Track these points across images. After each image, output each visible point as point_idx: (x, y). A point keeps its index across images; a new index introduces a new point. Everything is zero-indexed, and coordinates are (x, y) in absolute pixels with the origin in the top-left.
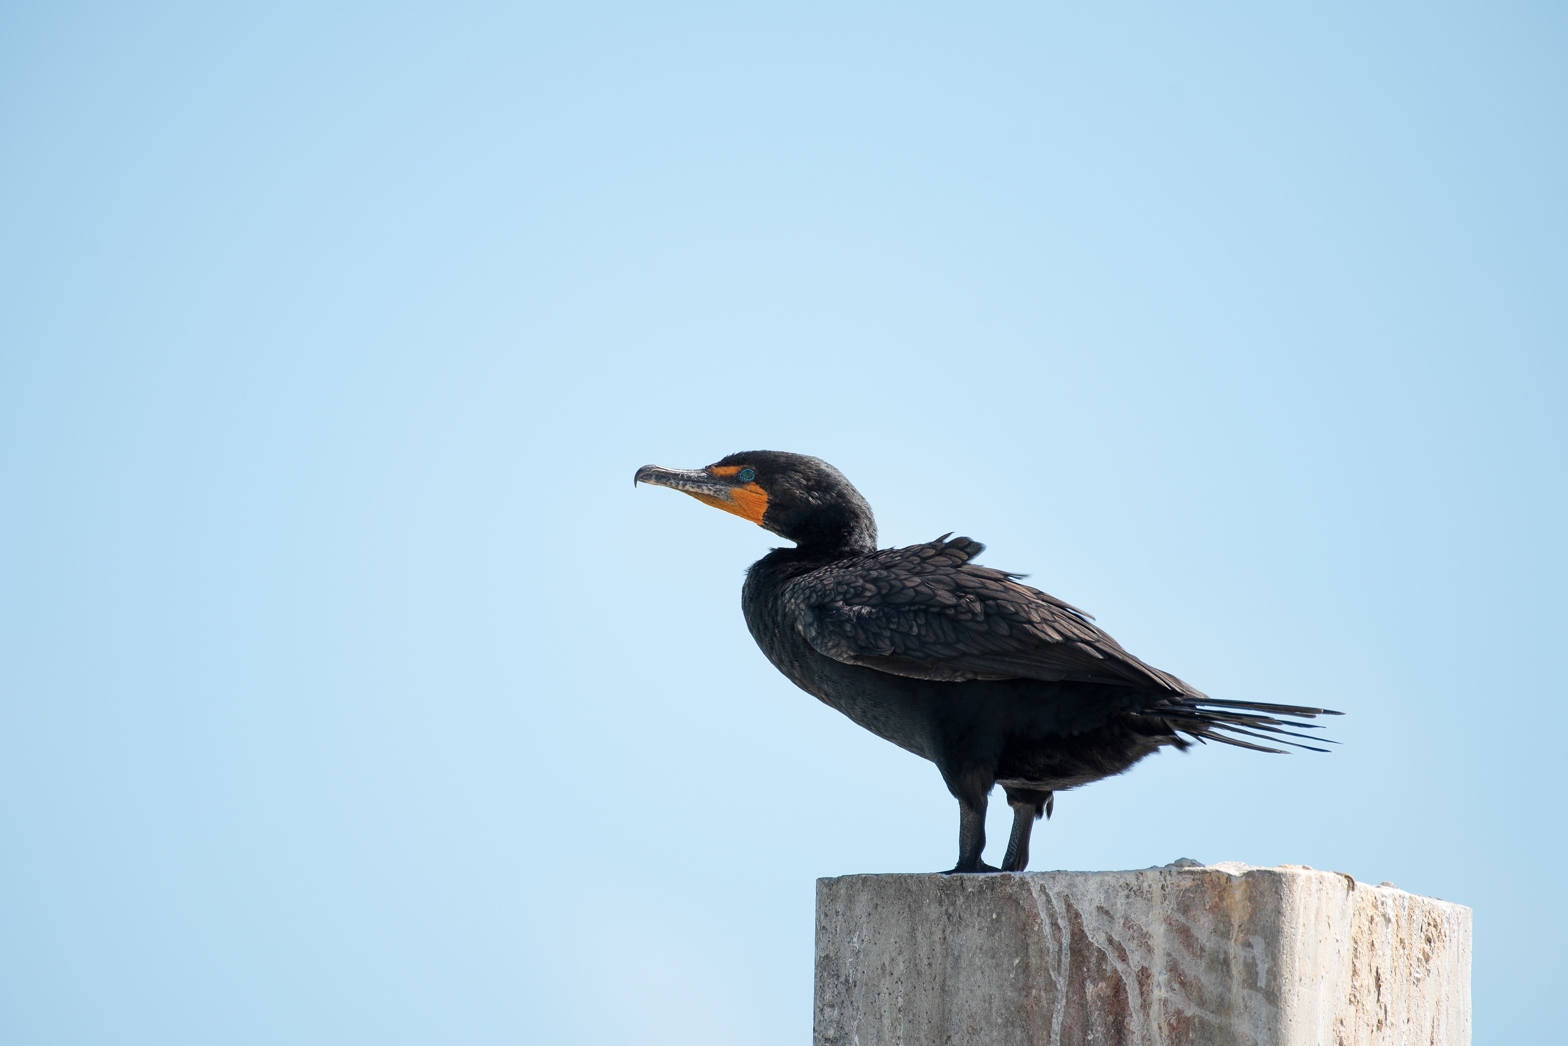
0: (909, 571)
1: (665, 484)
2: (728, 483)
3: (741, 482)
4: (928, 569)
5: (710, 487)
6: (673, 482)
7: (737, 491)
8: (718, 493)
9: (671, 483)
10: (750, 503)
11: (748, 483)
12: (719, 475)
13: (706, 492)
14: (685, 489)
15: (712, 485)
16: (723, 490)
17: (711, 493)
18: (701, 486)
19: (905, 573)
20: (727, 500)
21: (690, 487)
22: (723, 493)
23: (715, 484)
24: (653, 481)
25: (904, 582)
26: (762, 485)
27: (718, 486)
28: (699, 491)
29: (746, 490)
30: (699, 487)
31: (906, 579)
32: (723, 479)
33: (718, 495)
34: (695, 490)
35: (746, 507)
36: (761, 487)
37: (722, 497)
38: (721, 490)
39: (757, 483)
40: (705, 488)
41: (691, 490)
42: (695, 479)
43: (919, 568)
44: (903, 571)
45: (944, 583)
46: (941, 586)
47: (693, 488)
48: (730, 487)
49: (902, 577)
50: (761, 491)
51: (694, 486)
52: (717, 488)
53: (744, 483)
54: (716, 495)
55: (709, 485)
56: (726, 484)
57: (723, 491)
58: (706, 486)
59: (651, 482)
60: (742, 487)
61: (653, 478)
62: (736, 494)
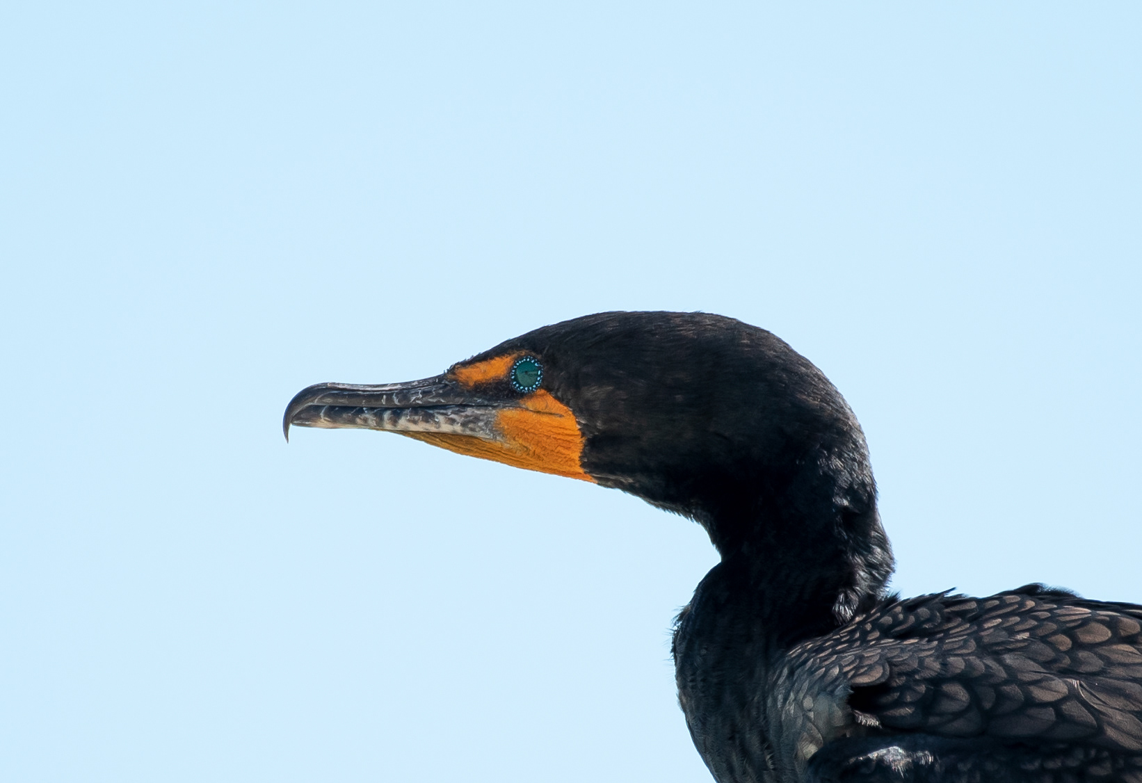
0: (1047, 664)
1: (352, 422)
2: (489, 400)
3: (517, 393)
4: (1091, 664)
5: (453, 416)
6: (367, 416)
7: (508, 414)
8: (471, 425)
9: (365, 420)
10: (545, 439)
11: (530, 395)
12: (472, 384)
13: (446, 428)
14: (399, 428)
15: (457, 409)
16: (481, 418)
17: (458, 428)
18: (432, 416)
19: (1037, 667)
20: (495, 438)
21: (409, 421)
22: (481, 424)
23: (464, 406)
24: (323, 420)
25: (1032, 688)
26: (559, 394)
27: (469, 411)
28: (433, 429)
29: (527, 409)
30: (428, 418)
31: (1035, 683)
32: (479, 392)
33: (472, 430)
34: (421, 427)
35: (538, 451)
36: (557, 398)
37: (480, 434)
38: (476, 419)
39: (549, 389)
40: (440, 418)
41: (413, 427)
42: (419, 402)
43: (1067, 661)
44: (1032, 663)
45: (1128, 697)
46: (1119, 703)
47: (415, 422)
48: (494, 407)
49: (1027, 677)
50: (558, 407)
51: (416, 418)
52: (467, 416)
53: (522, 395)
54: (468, 432)
55: (449, 412)
56: (486, 403)
57: (482, 420)
58: (443, 414)
59: (319, 423)
60: (517, 407)
61: (322, 414)
62: (508, 424)
